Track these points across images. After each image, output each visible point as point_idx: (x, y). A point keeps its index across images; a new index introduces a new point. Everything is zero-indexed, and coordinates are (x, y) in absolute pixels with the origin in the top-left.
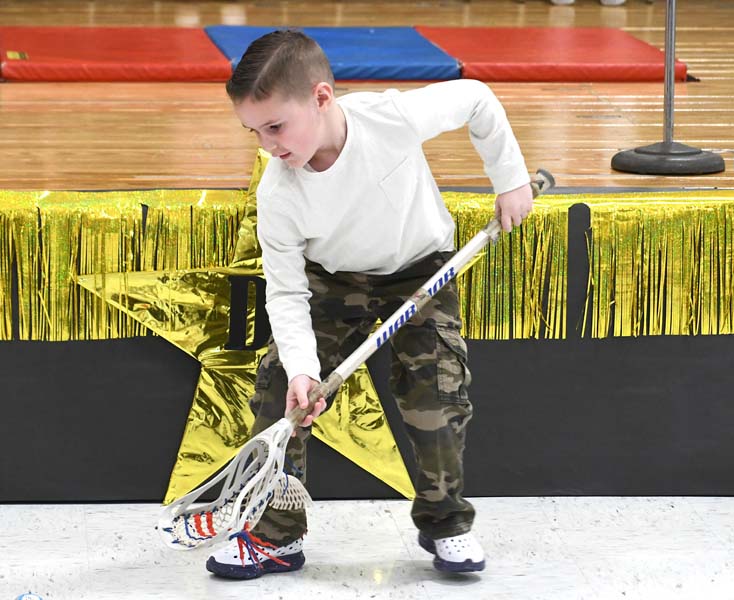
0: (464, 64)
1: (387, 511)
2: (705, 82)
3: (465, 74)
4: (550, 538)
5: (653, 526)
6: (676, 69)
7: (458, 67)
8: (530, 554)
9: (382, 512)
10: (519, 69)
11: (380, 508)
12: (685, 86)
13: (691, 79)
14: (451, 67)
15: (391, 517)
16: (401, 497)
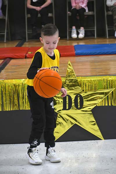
15: (97, 143)
16: (100, 139)
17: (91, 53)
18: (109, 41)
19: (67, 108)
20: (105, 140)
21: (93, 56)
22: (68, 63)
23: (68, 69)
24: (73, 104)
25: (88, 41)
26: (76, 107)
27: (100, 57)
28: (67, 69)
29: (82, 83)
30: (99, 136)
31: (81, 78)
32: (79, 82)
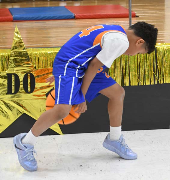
0: (75, 15)
1: (54, 138)
2: (140, 17)
3: (76, 17)
4: (99, 144)
5: (129, 140)
6: (132, 14)
7: (74, 15)
8: (93, 149)
9: (52, 139)
10: (90, 15)
11: (52, 137)
12: (135, 18)
13: (137, 17)
14: (72, 16)
15: (55, 140)
16: (58, 134)
17: (33, 18)
18: (50, 4)
19: (13, 92)
20: (64, 135)
21: (36, 22)
22: (14, 29)
23: (15, 38)
24: (21, 86)
25: (25, 3)
26: (25, 91)
27: (47, 22)
28: (13, 38)
29: (34, 57)
30: (56, 129)
31: (32, 51)
32: (30, 55)
